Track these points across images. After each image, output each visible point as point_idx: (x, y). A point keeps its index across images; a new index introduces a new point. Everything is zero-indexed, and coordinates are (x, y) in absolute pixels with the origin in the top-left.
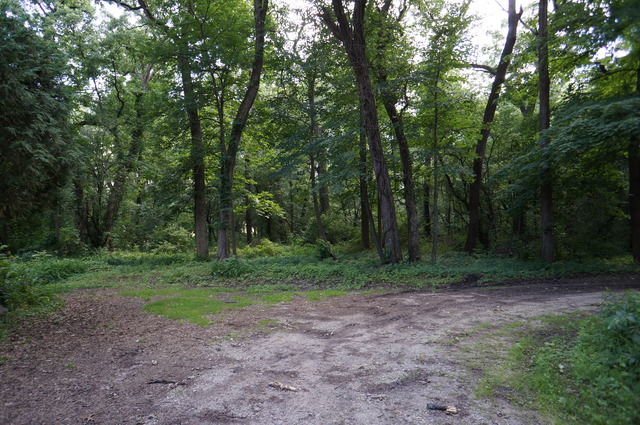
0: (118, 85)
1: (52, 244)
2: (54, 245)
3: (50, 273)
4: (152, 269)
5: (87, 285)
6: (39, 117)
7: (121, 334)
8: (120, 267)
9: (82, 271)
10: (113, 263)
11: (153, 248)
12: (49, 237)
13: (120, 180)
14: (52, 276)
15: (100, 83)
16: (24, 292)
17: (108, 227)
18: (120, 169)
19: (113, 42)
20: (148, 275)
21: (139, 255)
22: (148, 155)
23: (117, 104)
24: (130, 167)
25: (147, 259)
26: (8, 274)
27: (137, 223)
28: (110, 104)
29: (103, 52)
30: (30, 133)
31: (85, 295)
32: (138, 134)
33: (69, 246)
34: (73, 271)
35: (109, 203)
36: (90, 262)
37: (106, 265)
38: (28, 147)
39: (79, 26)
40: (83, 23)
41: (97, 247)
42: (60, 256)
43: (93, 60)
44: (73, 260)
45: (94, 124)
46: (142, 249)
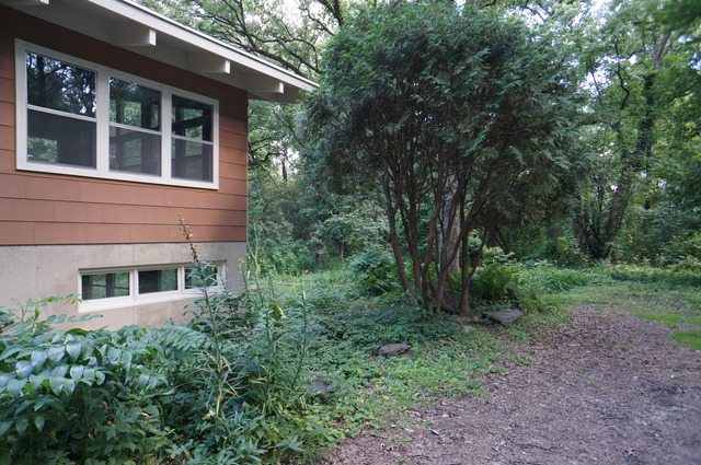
0: (622, 72)
1: (552, 253)
2: (552, 254)
3: (553, 282)
4: (671, 289)
5: (591, 300)
6: (559, 123)
7: (647, 362)
8: (629, 283)
9: (584, 283)
10: (617, 277)
11: (671, 263)
12: (548, 246)
13: (625, 183)
14: (555, 286)
15: (601, 76)
16: (535, 299)
17: (610, 237)
18: (624, 169)
19: (617, 22)
20: (667, 295)
21: (650, 271)
22: (661, 148)
23: (619, 96)
24: (638, 166)
25: (663, 276)
26: (520, 280)
27: (645, 232)
28: (611, 96)
29: (604, 39)
30: (551, 141)
31: (591, 310)
32: (647, 125)
33: (568, 256)
34: (574, 283)
35: (612, 210)
36: (590, 274)
37: (610, 279)
38: (549, 155)
39: (577, 20)
40: (580, 15)
41: (598, 258)
42: (559, 265)
43: (592, 52)
44: (574, 271)
45: (594, 123)
46: (653, 264)
